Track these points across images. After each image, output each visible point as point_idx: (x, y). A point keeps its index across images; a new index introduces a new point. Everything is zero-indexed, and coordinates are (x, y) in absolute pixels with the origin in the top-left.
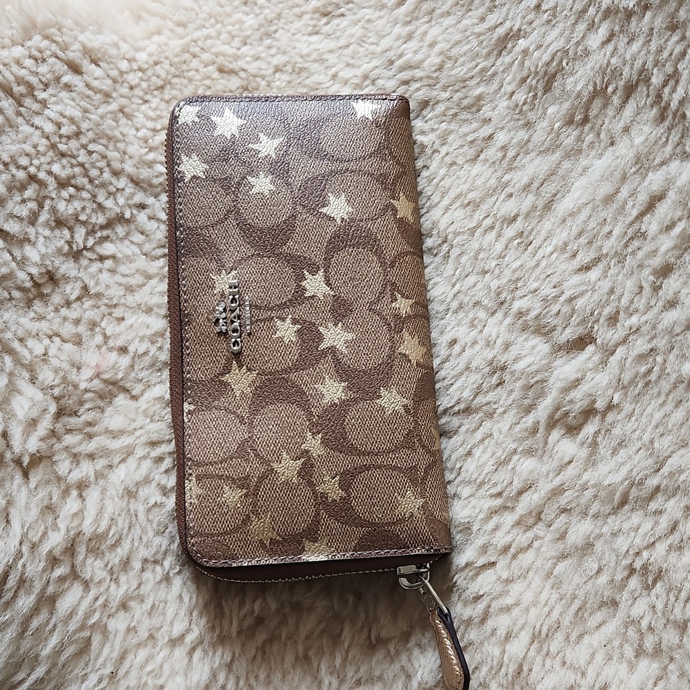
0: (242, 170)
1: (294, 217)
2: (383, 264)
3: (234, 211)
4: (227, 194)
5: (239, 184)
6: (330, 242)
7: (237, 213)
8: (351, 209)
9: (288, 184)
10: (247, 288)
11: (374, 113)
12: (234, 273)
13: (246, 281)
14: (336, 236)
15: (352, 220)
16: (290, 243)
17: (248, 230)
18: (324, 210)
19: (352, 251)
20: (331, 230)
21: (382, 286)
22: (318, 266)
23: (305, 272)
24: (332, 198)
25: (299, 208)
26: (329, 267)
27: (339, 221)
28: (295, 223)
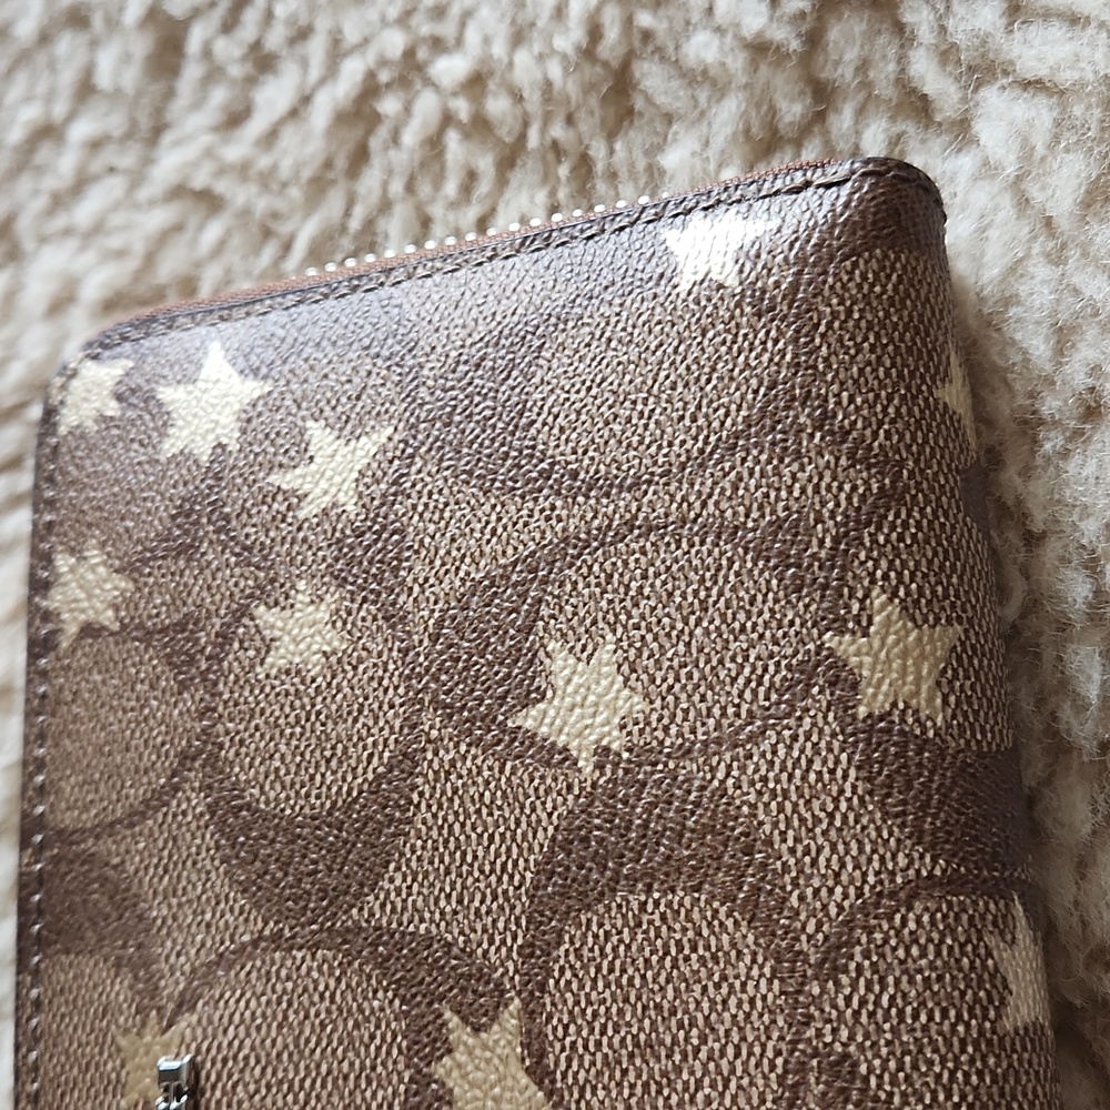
0: (235, 580)
1: (407, 760)
2: (786, 960)
3: (203, 755)
4: (183, 686)
5: (225, 638)
6: (546, 869)
7: (212, 761)
8: (639, 704)
9: (395, 618)
10: (224, 1093)
11: (750, 255)
12: (186, 1021)
13: (225, 1061)
14: (571, 838)
15: (644, 755)
16: (392, 881)
17: (246, 828)
18: (528, 720)
19: (643, 906)
20: (552, 810)
21: (781, 1080)
22: (499, 984)
23: (448, 1014)
24: (560, 663)
25: (430, 720)
26: (542, 987)
27: (586, 765)
28: (414, 787)
